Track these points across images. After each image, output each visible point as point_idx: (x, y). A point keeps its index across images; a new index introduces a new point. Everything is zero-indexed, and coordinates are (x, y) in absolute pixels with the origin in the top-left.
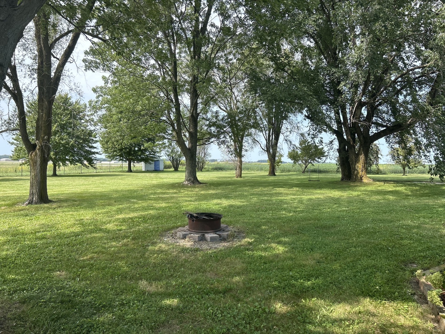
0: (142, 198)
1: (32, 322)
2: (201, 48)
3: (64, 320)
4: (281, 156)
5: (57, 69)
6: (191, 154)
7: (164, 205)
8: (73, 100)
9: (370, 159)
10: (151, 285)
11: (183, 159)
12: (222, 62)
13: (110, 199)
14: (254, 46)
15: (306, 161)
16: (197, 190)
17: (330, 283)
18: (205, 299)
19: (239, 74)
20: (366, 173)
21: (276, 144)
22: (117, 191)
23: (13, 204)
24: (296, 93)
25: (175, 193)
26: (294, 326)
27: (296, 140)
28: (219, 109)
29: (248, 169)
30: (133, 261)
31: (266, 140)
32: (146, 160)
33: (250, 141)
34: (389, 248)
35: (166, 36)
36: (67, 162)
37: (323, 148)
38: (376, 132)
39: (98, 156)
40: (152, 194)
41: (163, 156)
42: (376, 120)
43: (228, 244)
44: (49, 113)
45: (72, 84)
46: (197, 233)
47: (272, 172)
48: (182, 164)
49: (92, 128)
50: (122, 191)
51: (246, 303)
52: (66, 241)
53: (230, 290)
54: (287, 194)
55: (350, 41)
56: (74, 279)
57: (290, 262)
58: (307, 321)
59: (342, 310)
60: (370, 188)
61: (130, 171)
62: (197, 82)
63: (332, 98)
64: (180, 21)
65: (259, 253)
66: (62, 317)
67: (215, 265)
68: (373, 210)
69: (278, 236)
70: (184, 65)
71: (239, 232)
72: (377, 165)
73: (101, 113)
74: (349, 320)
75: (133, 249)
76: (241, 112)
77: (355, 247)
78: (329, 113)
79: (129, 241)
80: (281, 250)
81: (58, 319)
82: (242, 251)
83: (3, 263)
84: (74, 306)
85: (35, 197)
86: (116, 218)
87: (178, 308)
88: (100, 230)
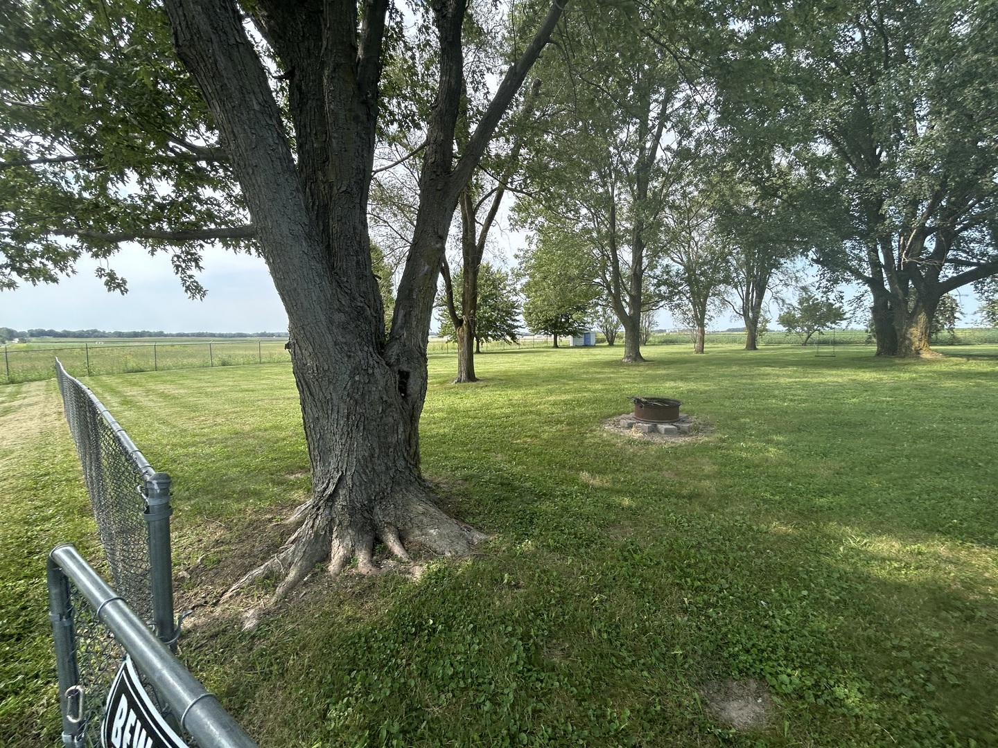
0: (572, 378)
1: (476, 500)
2: (648, 183)
3: (506, 503)
4: (767, 321)
5: (481, 236)
6: (633, 325)
7: (599, 387)
8: (494, 269)
9: (938, 321)
10: (594, 479)
11: (622, 330)
12: (676, 198)
13: (537, 378)
14: (727, 169)
15: (810, 328)
16: (641, 369)
17: (861, 504)
18: (664, 502)
19: (703, 211)
20: (928, 343)
21: (759, 304)
22: (543, 370)
23: (445, 382)
24: (797, 227)
25: (613, 373)
26: (800, 554)
27: (792, 297)
28: (671, 262)
29: (712, 341)
30: (572, 449)
31: (743, 300)
32: (574, 333)
33: (717, 303)
34: (980, 464)
36: (489, 338)
37: (840, 307)
38: (955, 275)
39: (521, 330)
40: (584, 373)
41: (596, 329)
42: (953, 255)
43: (690, 438)
44: (475, 286)
45: (496, 251)
46: (647, 422)
47: (752, 345)
48: (618, 337)
49: (515, 298)
50: (549, 369)
51: (723, 514)
52: (498, 422)
53: (698, 495)
54: (778, 376)
55: (905, 129)
56: (510, 462)
57: (788, 470)
58: (823, 551)
59: (885, 545)
60: (936, 367)
61: (556, 346)
62: (642, 230)
63: (863, 227)
64: (619, 153)
65: (738, 453)
66: (503, 499)
67: (674, 463)
68: (944, 402)
69: (766, 433)
70: (625, 210)
71: (706, 425)
72: (951, 329)
73: (524, 280)
74: (900, 561)
75: (570, 436)
76: (704, 263)
77: (907, 457)
78: (856, 252)
79: (564, 427)
80: (772, 452)
81: (500, 500)
82: (711, 450)
83: (443, 439)
84: (514, 490)
85: (464, 375)
86: (547, 400)
87: (630, 508)
88: (531, 412)
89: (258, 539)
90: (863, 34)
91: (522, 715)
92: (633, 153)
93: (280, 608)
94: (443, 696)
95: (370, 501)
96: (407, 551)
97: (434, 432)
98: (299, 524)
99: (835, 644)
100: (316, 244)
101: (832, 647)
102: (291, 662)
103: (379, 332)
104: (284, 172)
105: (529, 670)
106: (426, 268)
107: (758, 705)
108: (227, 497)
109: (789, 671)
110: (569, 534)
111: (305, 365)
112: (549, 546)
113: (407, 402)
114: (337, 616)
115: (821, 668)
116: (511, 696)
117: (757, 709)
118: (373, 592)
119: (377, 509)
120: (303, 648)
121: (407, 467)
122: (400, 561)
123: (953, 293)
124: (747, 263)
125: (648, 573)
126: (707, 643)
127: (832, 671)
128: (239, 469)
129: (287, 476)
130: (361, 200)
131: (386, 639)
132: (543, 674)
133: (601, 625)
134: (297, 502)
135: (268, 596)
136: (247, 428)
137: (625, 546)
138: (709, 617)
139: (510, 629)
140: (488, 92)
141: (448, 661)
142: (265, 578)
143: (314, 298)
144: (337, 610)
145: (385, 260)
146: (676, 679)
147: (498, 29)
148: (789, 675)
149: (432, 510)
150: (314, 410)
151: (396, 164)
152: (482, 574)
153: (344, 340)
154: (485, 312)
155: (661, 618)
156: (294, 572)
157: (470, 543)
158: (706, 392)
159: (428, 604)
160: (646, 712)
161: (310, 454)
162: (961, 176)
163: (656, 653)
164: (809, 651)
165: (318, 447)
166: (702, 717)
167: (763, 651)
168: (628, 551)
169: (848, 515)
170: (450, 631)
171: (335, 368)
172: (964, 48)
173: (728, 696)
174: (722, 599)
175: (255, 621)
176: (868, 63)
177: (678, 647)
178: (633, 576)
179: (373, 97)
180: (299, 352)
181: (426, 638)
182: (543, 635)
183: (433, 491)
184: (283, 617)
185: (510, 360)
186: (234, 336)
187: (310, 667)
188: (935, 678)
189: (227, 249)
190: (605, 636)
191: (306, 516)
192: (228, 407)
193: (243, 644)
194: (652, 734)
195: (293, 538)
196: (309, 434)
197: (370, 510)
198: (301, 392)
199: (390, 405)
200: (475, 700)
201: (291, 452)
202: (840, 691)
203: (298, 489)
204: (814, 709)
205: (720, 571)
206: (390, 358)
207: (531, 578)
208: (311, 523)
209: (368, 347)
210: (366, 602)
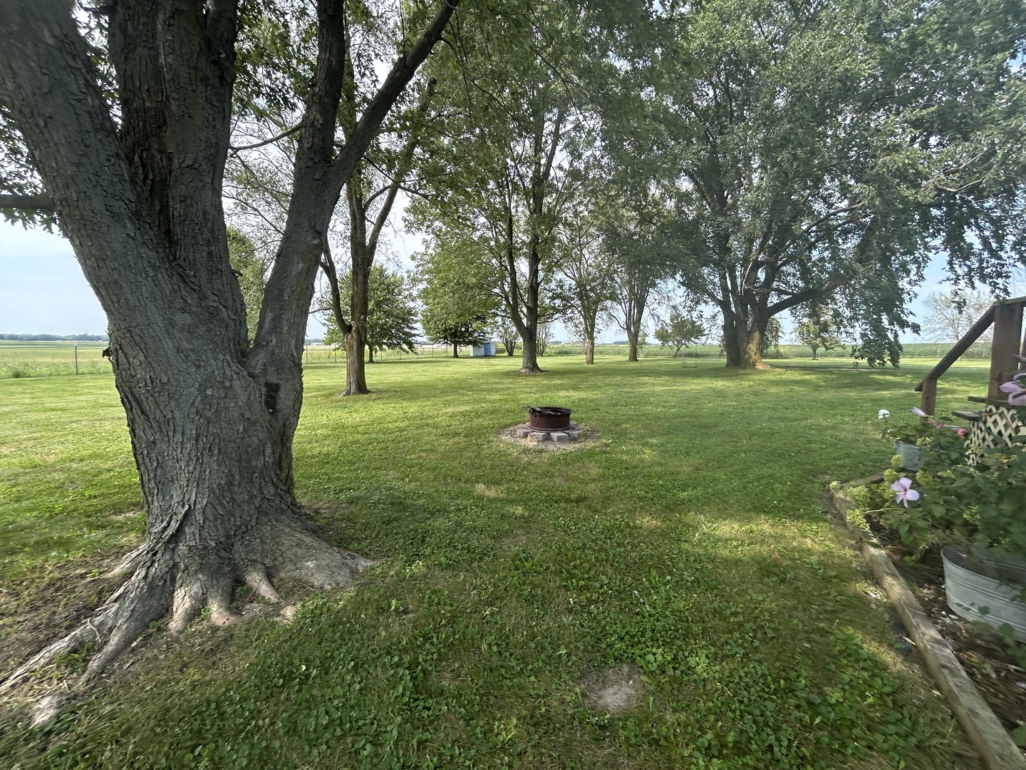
0: (471, 388)
1: (363, 524)
2: (542, 199)
3: (396, 524)
4: (646, 335)
5: (372, 235)
6: (530, 335)
7: (497, 397)
8: (389, 272)
9: (767, 339)
10: (490, 490)
11: (520, 341)
12: (569, 216)
13: (436, 389)
15: (679, 342)
16: (538, 379)
17: (712, 495)
18: (555, 508)
19: (592, 230)
20: (761, 356)
21: (639, 319)
22: (442, 380)
23: (331, 395)
24: (668, 252)
25: (511, 383)
26: (666, 544)
27: (666, 315)
28: (564, 277)
29: (601, 353)
30: (467, 461)
31: (626, 315)
32: (474, 343)
33: (605, 317)
34: (792, 454)
35: (499, 186)
36: (384, 346)
37: (702, 325)
38: (778, 301)
39: (419, 339)
40: (483, 383)
41: (496, 339)
42: (777, 285)
43: (579, 445)
44: (365, 288)
45: (389, 253)
46: (541, 431)
47: (634, 357)
48: (517, 348)
49: (411, 304)
51: (605, 514)
52: (391, 437)
53: (585, 499)
54: (654, 385)
55: (744, 178)
56: (403, 479)
57: (659, 469)
58: (683, 539)
59: (728, 528)
60: (767, 377)
61: (456, 356)
62: (538, 243)
63: (716, 257)
64: (516, 165)
65: (619, 456)
66: (394, 520)
67: (564, 469)
68: (770, 405)
69: (643, 437)
70: (522, 223)
71: (593, 431)
72: (776, 345)
73: (421, 286)
74: (738, 540)
75: (467, 448)
76: (594, 280)
77: (745, 452)
78: (711, 278)
79: (462, 439)
80: (648, 454)
81: (390, 521)
82: (597, 454)
83: (325, 460)
84: (405, 508)
85: (353, 387)
86: (444, 412)
87: (523, 516)
88: (428, 425)
89: (62, 603)
90: (715, 92)
91: (406, 750)
92: (529, 167)
93: (94, 687)
94: (315, 752)
95: (228, 537)
96: (277, 590)
97: (316, 451)
98: (128, 575)
99: (690, 619)
100: (148, 227)
101: (687, 622)
102: (108, 754)
103: (240, 338)
104: (96, 130)
105: (416, 700)
106: (301, 266)
107: (629, 687)
108: (13, 552)
109: (654, 650)
110: (462, 549)
111: (133, 377)
112: (441, 564)
113: (276, 419)
114: (178, 683)
115: (679, 643)
116: (395, 733)
117: (629, 691)
118: (230, 646)
119: (237, 546)
120: (127, 732)
121: (277, 494)
122: (267, 603)
123: (777, 316)
124: (629, 282)
125: (537, 579)
126: (588, 638)
127: (688, 644)
128: (35, 513)
129: (114, 517)
130: (213, 180)
131: (244, 699)
132: (431, 701)
133: (490, 639)
134: (126, 548)
135: (75, 675)
136: (52, 459)
137: (517, 555)
138: (591, 613)
139: (396, 659)
140: (377, 81)
141: (322, 709)
142: (70, 652)
143: (146, 294)
144: (179, 676)
145: (256, 253)
146: (561, 678)
147: (389, 15)
148: (654, 654)
149: (308, 540)
150: (149, 432)
151: (266, 143)
152: (367, 604)
153: (191, 347)
154: (379, 319)
155: (549, 622)
156: (116, 639)
157: (354, 572)
158: (594, 400)
159: (300, 648)
160: (532, 717)
161: (143, 487)
162: (782, 222)
163: (543, 656)
164: (670, 630)
165: (155, 478)
166: (581, 709)
167: (634, 636)
168: (520, 559)
169: (701, 504)
170: (327, 673)
171: (177, 380)
172: (781, 118)
173: (604, 685)
174: (602, 594)
175: (52, 712)
176: (719, 118)
177: (563, 647)
178: (524, 584)
179: (227, 59)
180: (125, 360)
181: (297, 688)
182: (432, 659)
183: (311, 518)
184: (96, 698)
185: (407, 370)
186: (35, 338)
187: (136, 754)
188: (759, 635)
189: (13, 223)
190: (495, 649)
191: (137, 564)
192: (22, 434)
193: (31, 745)
194: (537, 737)
195: (117, 594)
196: (141, 462)
197: (229, 548)
198: (129, 411)
199: (254, 423)
200: (353, 746)
201: (120, 486)
202: (692, 661)
203: (127, 532)
204: (673, 680)
205: (602, 569)
206: (255, 368)
207: (421, 601)
208: (143, 573)
209: (224, 355)
210: (220, 659)
